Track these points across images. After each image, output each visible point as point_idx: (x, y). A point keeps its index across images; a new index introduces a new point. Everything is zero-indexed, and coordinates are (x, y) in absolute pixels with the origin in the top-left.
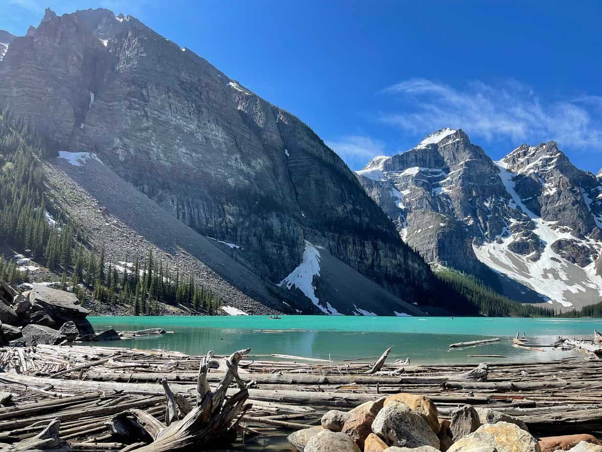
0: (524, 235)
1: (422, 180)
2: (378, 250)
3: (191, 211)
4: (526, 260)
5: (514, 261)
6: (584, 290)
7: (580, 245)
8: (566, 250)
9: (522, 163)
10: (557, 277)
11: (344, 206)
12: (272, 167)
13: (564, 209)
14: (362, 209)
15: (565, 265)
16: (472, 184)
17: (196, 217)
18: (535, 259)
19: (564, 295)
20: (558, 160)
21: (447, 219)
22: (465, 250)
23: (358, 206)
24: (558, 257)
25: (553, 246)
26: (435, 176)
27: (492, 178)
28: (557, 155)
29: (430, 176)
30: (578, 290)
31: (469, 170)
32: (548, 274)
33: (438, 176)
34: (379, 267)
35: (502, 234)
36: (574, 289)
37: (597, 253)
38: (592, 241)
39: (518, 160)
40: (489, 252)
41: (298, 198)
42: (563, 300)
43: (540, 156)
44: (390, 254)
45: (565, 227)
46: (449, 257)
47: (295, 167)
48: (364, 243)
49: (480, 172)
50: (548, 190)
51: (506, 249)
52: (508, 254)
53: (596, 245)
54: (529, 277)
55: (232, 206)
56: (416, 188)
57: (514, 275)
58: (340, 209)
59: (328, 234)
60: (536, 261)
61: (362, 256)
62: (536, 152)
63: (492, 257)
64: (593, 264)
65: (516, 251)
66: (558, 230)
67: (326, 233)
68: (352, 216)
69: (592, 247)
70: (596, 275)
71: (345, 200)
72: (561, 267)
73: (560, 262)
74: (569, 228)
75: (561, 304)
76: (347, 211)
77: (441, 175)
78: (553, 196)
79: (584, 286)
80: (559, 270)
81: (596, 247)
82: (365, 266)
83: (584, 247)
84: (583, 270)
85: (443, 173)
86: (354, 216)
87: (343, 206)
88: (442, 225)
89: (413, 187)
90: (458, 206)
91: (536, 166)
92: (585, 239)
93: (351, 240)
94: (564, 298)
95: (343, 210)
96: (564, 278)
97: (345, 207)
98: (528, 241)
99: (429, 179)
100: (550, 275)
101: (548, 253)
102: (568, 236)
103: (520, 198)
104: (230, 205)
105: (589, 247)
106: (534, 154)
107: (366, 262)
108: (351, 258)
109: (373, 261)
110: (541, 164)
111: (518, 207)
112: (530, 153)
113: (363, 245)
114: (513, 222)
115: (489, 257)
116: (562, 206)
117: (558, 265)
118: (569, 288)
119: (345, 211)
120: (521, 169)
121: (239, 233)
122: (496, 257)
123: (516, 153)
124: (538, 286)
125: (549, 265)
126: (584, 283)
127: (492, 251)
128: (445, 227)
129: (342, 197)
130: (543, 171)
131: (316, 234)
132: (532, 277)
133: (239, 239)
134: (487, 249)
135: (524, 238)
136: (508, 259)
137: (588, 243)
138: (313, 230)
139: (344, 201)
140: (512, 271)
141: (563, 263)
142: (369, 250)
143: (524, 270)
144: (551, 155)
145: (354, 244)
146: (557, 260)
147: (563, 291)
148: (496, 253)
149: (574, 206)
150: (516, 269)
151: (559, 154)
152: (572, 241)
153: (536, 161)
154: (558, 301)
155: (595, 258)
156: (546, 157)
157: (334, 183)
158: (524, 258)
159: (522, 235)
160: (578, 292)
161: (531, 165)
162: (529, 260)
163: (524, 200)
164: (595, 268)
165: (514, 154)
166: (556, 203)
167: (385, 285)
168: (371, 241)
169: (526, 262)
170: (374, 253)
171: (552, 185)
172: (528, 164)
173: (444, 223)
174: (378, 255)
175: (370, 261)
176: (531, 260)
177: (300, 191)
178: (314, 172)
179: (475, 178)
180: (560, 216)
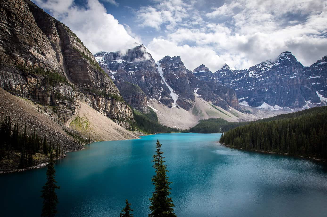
0: (167, 96)
1: (124, 66)
2: (114, 104)
3: (4, 79)
8: (182, 103)
9: (167, 64)
11: (97, 81)
12: (56, 55)
17: (8, 83)
18: (170, 107)
20: (180, 64)
24: (179, 106)
25: (177, 101)
26: (130, 65)
27: (155, 69)
29: (128, 65)
33: (132, 65)
41: (71, 74)
43: (174, 62)
46: (137, 105)
47: (69, 57)
48: (107, 101)
50: (176, 77)
55: (32, 77)
59: (88, 96)
64: (191, 110)
65: (163, 103)
71: (98, 78)
81: (192, 103)
85: (134, 64)
91: (172, 66)
92: (188, 99)
98: (168, 99)
101: (175, 104)
103: (166, 80)
104: (31, 77)
106: (171, 61)
110: (174, 65)
111: (164, 83)
114: (162, 90)
121: (37, 94)
128: (136, 91)
131: (82, 96)
133: (37, 97)
137: (189, 101)
138: (80, 93)
141: (180, 109)
142: (109, 105)
146: (178, 108)
152: (183, 100)
153: (172, 64)
155: (191, 107)
159: (165, 96)
167: (117, 122)
168: (111, 100)
170: (111, 106)
171: (178, 75)
172: (169, 64)
173: (135, 89)
174: (114, 107)
175: (109, 110)
176: (168, 107)
177: (72, 70)
178: (81, 61)
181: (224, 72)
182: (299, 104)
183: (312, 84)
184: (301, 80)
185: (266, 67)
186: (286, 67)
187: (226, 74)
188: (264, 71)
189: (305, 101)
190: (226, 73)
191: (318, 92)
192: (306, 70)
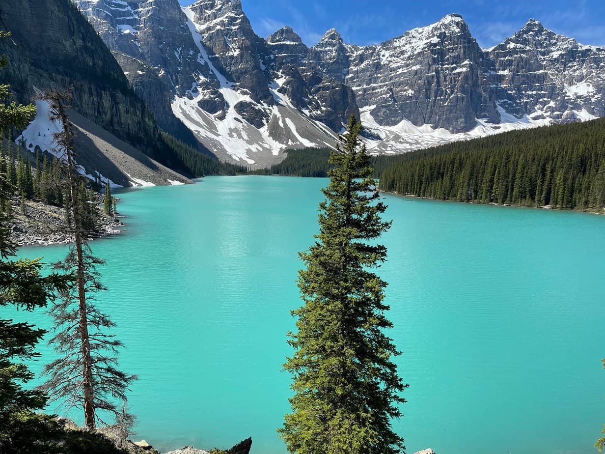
0: (212, 93)
1: (105, 11)
2: (118, 103)
4: (213, 118)
5: (205, 119)
6: (261, 149)
7: (257, 108)
8: (246, 111)
9: (209, 16)
10: (240, 136)
11: (73, 40)
13: (246, 73)
14: (94, 48)
15: (246, 125)
16: (162, 28)
18: (222, 118)
19: (247, 153)
20: (241, 21)
21: (145, 66)
22: (164, 104)
23: (90, 44)
24: (240, 117)
25: (236, 107)
26: (120, 9)
27: (182, 26)
28: (241, 16)
29: (114, 9)
30: (257, 149)
31: (159, 11)
32: (233, 133)
33: (123, 10)
34: (119, 123)
35: (192, 89)
36: (254, 148)
37: (269, 117)
38: (266, 106)
39: (205, 12)
40: (180, 107)
42: (247, 157)
43: (226, 13)
44: (131, 109)
45: (245, 90)
48: (101, 93)
49: (170, 17)
50: (233, 50)
51: (196, 105)
52: (198, 111)
53: (269, 109)
54: (218, 135)
56: (99, 20)
57: (206, 132)
58: (68, 44)
59: (56, 77)
60: (223, 120)
61: (100, 110)
62: (222, 7)
63: (184, 113)
64: (266, 127)
65: (205, 109)
66: (239, 91)
67: (54, 75)
68: (82, 55)
69: (265, 111)
70: (269, 136)
71: (74, 32)
72: (242, 127)
73: (242, 122)
74: (248, 91)
75: (246, 161)
76: (76, 47)
77: (126, 9)
78: (236, 57)
79: (261, 146)
80: (241, 130)
81: (268, 111)
82: (103, 122)
83: (259, 110)
84: (259, 132)
85: (129, 8)
86: (85, 55)
87: (71, 40)
88: (140, 72)
89: (94, 17)
90: (148, 52)
91: (222, 23)
92: (260, 103)
93: (86, 88)
94: (248, 156)
95: (71, 46)
96: (246, 137)
97: (74, 43)
98: (216, 99)
99: (112, 12)
100: (235, 134)
101: (232, 113)
102: (247, 99)
103: (207, 54)
105: (263, 111)
106: (220, 9)
107: (105, 117)
108: (88, 111)
109: (112, 117)
110: (227, 22)
111: (206, 63)
112: (217, 6)
113: (100, 96)
114: (202, 79)
115: (181, 113)
116: (243, 68)
117: (240, 126)
118: (250, 146)
119: (74, 47)
120: (208, 23)
122: (188, 112)
123: (203, 3)
124: (226, 143)
125: (233, 125)
126: (260, 143)
127: (183, 106)
128: (144, 76)
129: (69, 27)
130: (228, 29)
131: (41, 76)
132: (220, 135)
134: (179, 104)
135: (212, 96)
136: (198, 115)
137: (262, 107)
139: (72, 34)
140: (204, 128)
141: (244, 124)
142: (107, 104)
143: (212, 128)
144: (236, 15)
145: (91, 93)
146: (239, 121)
147: (246, 149)
148: (187, 108)
149: (253, 71)
150: (206, 126)
151: (243, 15)
152: (251, 103)
153: (222, 18)
154: (244, 159)
155: (267, 122)
156: (231, 15)
157: (58, 6)
158: (212, 116)
159: (210, 93)
160: (257, 151)
161: (218, 20)
162: (217, 119)
163: (210, 56)
164: (267, 130)
165: (202, 4)
166: (239, 65)
168: (109, 91)
169: (214, 121)
170: (113, 107)
171: (236, 46)
172: (215, 19)
173: (142, 70)
174: (118, 109)
175: (109, 116)
176: (218, 118)
179: (165, 22)
180: (241, 79)
181: (331, 48)
182: (464, 125)
183: (491, 86)
184: (473, 76)
185: (413, 45)
186: (450, 47)
187: (334, 54)
188: (409, 53)
189: (476, 119)
190: (334, 52)
191: (499, 103)
192: (485, 57)
